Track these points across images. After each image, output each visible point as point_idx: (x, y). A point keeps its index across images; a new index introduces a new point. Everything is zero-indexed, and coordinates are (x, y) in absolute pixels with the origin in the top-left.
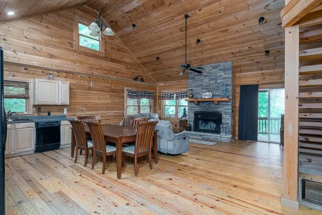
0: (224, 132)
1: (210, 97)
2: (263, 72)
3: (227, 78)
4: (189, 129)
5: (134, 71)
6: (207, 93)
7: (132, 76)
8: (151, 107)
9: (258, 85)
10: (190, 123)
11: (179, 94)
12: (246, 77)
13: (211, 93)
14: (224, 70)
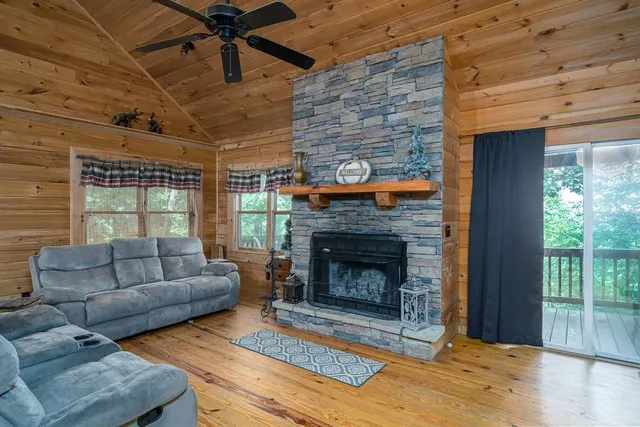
0: (414, 316)
1: (365, 178)
2: (563, 77)
3: (425, 103)
4: (295, 295)
5: (119, 94)
6: (355, 165)
7: (109, 110)
8: (192, 215)
9: (542, 131)
10: (298, 272)
11: (276, 173)
12: (497, 102)
13: (366, 165)
14: (415, 73)
